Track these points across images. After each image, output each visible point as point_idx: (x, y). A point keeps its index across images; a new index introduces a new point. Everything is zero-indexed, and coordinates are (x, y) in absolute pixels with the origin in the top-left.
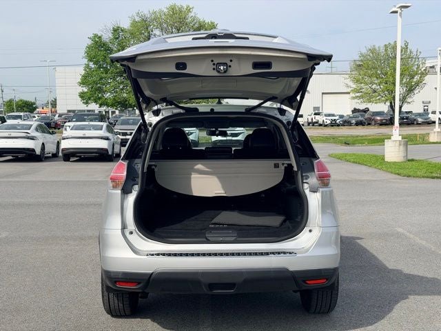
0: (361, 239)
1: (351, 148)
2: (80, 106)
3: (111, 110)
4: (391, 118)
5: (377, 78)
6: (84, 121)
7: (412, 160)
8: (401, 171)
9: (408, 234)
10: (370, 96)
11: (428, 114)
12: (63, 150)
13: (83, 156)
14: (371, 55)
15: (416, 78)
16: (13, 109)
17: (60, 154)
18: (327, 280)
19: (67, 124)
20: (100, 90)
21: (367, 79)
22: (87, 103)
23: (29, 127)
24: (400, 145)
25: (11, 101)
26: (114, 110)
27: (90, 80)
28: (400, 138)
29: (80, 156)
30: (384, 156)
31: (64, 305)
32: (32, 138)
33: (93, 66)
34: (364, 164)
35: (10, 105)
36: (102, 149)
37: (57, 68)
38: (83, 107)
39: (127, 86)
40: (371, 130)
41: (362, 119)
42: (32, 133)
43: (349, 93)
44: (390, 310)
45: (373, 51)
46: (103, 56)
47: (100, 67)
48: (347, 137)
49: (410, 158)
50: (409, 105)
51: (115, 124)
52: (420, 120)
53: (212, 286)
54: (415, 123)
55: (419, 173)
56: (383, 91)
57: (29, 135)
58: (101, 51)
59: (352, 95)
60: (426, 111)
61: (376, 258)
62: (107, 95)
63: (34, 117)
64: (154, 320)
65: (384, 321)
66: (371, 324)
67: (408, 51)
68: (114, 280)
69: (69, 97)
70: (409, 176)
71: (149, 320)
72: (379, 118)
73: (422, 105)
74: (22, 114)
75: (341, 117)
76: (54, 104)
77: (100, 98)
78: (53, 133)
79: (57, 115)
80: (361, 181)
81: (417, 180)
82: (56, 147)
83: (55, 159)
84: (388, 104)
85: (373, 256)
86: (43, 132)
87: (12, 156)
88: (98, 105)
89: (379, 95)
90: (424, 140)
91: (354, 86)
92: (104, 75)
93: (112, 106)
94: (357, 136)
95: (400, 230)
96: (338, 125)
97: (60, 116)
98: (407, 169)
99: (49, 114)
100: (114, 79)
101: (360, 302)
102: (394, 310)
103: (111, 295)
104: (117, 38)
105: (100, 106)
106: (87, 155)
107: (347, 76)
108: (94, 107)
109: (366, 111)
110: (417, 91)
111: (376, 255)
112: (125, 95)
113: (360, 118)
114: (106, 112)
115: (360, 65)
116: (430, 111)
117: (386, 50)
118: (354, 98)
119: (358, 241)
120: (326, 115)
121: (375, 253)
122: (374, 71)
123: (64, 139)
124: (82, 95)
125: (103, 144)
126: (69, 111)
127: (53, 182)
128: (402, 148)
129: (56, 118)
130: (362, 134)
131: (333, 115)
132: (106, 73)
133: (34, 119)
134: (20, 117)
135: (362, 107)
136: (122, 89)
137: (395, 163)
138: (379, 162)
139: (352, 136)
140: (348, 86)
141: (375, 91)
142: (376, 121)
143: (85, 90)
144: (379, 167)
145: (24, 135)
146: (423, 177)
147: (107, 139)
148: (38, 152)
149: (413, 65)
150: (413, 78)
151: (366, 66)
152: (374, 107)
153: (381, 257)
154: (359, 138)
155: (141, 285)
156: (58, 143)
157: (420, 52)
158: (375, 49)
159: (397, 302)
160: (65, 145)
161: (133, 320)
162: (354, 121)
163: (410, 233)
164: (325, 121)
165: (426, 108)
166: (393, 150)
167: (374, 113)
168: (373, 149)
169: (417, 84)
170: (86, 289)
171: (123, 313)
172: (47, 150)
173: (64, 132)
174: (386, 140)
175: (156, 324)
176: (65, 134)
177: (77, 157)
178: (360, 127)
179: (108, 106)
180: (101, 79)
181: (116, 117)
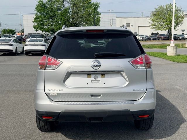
0: (160, 91)
1: (151, 50)
2: (34, 32)
3: (47, 33)
4: (168, 37)
5: (163, 19)
6: (35, 38)
7: (179, 55)
8: (175, 60)
9: (182, 89)
10: (159, 27)
11: (184, 35)
12: (25, 50)
13: (34, 53)
14: (160, 9)
15: (180, 19)
16: (6, 33)
17: (24, 52)
18: (149, 115)
19: (27, 39)
20: (42, 25)
21: (158, 20)
22: (36, 30)
23: (10, 40)
24: (174, 48)
25: (4, 30)
26: (48, 33)
27: (38, 20)
28: (174, 45)
29: (33, 53)
30: (167, 53)
31: (19, 125)
32: (12, 45)
33: (39, 14)
34: (158, 57)
35: (4, 31)
36: (42, 50)
37: (24, 15)
38: (35, 32)
39: (54, 23)
40: (159, 42)
41: (156, 37)
42: (12, 43)
43: (150, 26)
44: (178, 128)
45: (161, 7)
46: (44, 9)
47: (42, 15)
48: (150, 45)
49: (178, 54)
50: (176, 31)
51: (49, 39)
52: (181, 38)
53: (91, 119)
54: (178, 39)
55: (183, 61)
56: (165, 25)
57: (10, 44)
58: (43, 7)
59: (151, 27)
60: (183, 34)
61: (168, 101)
62: (45, 27)
63: (14, 36)
64: (62, 133)
65: (176, 134)
66: (170, 136)
67: (176, 7)
68: (41, 115)
69: (29, 28)
70: (179, 62)
71: (60, 133)
72: (163, 37)
73: (181, 31)
74: (9, 35)
75: (147, 36)
76: (23, 31)
77: (42, 28)
78: (21, 43)
79: (24, 36)
80: (157, 64)
81: (182, 64)
82: (22, 49)
83: (22, 54)
84: (167, 31)
85: (167, 100)
86: (17, 42)
87: (4, 53)
88: (41, 31)
89: (163, 27)
90: (183, 46)
91: (153, 23)
92: (44, 18)
93: (47, 32)
94: (154, 45)
95: (178, 87)
96: (145, 40)
97: (25, 36)
98: (177, 59)
99: (21, 35)
100: (49, 20)
101: (163, 124)
102: (180, 128)
103: (41, 122)
104: (50, 2)
105: (42, 32)
106: (36, 53)
107: (149, 19)
108: (40, 32)
109: (157, 34)
110: (180, 25)
111: (168, 99)
112: (53, 27)
113: (155, 37)
114: (45, 34)
115: (155, 14)
116: (185, 34)
117: (166, 7)
118: (152, 28)
119: (159, 92)
120: (140, 36)
121: (167, 98)
122: (161, 16)
123: (25, 45)
124: (34, 27)
125: (43, 48)
126: (29, 34)
127: (20, 64)
128: (175, 50)
129: (24, 37)
130: (156, 44)
131: (143, 36)
132: (45, 17)
133: (14, 37)
134: (8, 36)
135: (156, 32)
136: (52, 24)
137: (171, 56)
138: (164, 56)
139: (152, 45)
140: (150, 23)
141: (161, 25)
142: (161, 38)
143: (36, 24)
144: (165, 58)
145: (8, 44)
146: (185, 62)
147: (44, 45)
148: (14, 51)
149: (178, 14)
150: (178, 19)
151: (158, 14)
152: (161, 32)
153: (170, 100)
154: (155, 45)
155: (55, 118)
156: (23, 47)
157: (181, 8)
158: (162, 7)
159: (181, 124)
160: (26, 48)
161: (52, 133)
162: (152, 38)
163: (183, 88)
164: (140, 38)
165: (183, 32)
166: (171, 51)
167: (160, 34)
168: (162, 50)
169: (180, 22)
170: (30, 117)
171: (47, 130)
172: (18, 50)
173: (26, 43)
174: (167, 46)
175: (63, 135)
176: (27, 43)
177: (32, 53)
178: (155, 41)
179: (46, 32)
180: (43, 20)
181: (49, 36)
